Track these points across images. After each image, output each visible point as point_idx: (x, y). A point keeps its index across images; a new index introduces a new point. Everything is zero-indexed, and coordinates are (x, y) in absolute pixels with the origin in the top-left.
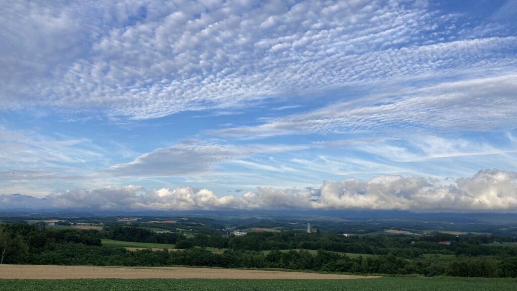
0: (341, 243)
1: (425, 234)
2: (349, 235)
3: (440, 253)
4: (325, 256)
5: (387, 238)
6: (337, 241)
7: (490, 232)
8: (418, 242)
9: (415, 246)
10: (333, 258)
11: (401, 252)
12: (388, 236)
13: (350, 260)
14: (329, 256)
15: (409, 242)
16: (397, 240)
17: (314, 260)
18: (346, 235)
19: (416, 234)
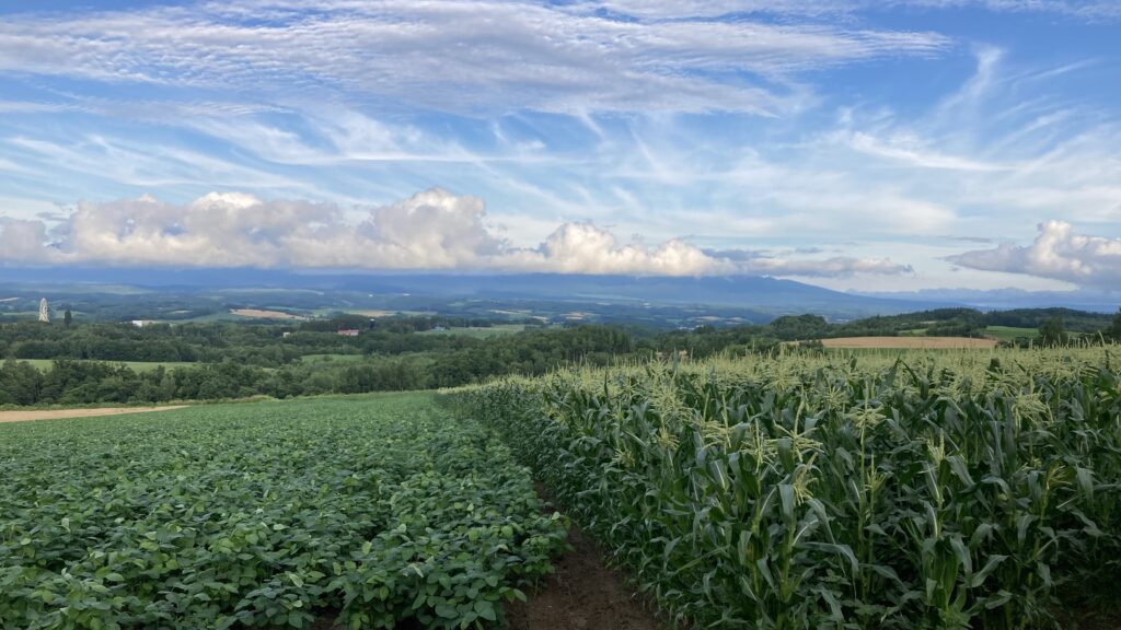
0: (122, 341)
1: (316, 316)
2: (147, 322)
3: (335, 353)
4: (74, 371)
5: (233, 326)
6: (113, 336)
7: (433, 310)
8: (296, 333)
9: (287, 341)
10: (93, 375)
11: (256, 354)
12: (237, 322)
13: (134, 377)
14: (83, 370)
15: (278, 333)
16: (254, 330)
17: (43, 381)
18: (139, 323)
19: (297, 318)
